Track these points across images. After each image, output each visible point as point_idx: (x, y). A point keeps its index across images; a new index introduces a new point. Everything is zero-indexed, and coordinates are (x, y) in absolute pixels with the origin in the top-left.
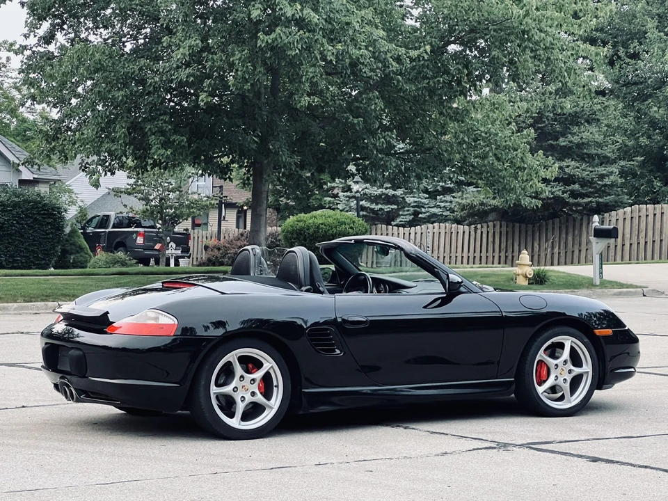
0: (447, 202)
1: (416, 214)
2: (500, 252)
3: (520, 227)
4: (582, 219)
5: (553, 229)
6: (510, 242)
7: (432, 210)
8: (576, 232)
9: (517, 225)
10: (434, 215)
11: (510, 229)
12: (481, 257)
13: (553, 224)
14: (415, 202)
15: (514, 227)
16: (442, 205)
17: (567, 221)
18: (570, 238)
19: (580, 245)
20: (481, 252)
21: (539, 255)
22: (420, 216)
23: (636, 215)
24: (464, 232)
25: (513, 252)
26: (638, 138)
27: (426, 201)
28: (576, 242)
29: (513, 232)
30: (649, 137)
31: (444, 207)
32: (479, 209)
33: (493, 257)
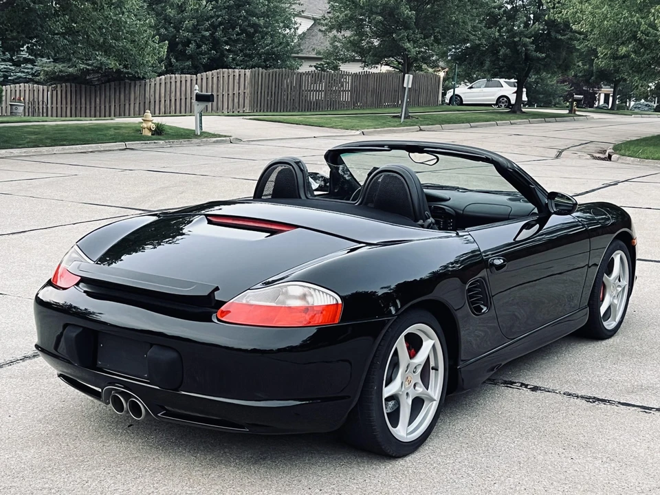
0: (28, 68)
1: (5, 77)
2: (71, 104)
3: (86, 88)
4: (130, 84)
5: (110, 89)
6: (78, 97)
7: (19, 74)
8: (127, 92)
9: (83, 86)
10: (21, 77)
11: (78, 89)
12: (57, 108)
13: (110, 86)
14: (5, 68)
15: (81, 87)
16: (26, 71)
17: (120, 84)
18: (122, 96)
19: (130, 101)
20: (57, 104)
21: (100, 107)
22: (9, 78)
23: (168, 81)
24: (43, 90)
25: (81, 104)
26: (159, 29)
27: (13, 68)
28: (127, 98)
29: (81, 90)
30: (166, 29)
31: (27, 72)
32: (58, 75)
33: (66, 108)
